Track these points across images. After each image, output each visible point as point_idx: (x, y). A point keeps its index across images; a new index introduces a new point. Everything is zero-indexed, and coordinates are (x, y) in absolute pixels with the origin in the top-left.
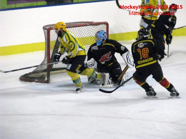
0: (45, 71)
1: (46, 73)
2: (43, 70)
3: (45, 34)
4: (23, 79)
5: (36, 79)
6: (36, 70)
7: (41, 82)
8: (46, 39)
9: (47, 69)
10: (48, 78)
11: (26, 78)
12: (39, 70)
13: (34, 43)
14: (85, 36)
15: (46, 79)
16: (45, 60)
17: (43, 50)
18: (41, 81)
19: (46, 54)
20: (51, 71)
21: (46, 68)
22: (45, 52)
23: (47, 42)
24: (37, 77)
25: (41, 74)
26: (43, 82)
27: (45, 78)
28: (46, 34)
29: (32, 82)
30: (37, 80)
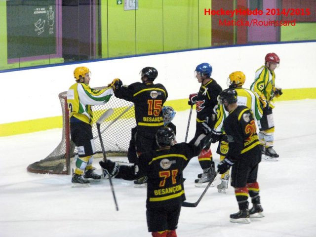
0: (63, 157)
1: (64, 161)
2: (60, 156)
3: (62, 105)
4: (33, 169)
5: (52, 169)
6: (50, 156)
7: (58, 174)
8: (63, 112)
9: (66, 154)
10: (67, 168)
11: (37, 168)
12: (54, 156)
13: (47, 118)
14: (120, 106)
15: (65, 169)
16: (62, 141)
17: (60, 127)
18: (57, 172)
19: (65, 133)
20: (71, 157)
21: (64, 153)
22: (63, 130)
23: (65, 115)
24: (52, 167)
25: (58, 162)
26: (61, 172)
27: (62, 168)
28: (64, 105)
29: (45, 173)
30: (52, 171)
